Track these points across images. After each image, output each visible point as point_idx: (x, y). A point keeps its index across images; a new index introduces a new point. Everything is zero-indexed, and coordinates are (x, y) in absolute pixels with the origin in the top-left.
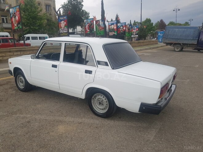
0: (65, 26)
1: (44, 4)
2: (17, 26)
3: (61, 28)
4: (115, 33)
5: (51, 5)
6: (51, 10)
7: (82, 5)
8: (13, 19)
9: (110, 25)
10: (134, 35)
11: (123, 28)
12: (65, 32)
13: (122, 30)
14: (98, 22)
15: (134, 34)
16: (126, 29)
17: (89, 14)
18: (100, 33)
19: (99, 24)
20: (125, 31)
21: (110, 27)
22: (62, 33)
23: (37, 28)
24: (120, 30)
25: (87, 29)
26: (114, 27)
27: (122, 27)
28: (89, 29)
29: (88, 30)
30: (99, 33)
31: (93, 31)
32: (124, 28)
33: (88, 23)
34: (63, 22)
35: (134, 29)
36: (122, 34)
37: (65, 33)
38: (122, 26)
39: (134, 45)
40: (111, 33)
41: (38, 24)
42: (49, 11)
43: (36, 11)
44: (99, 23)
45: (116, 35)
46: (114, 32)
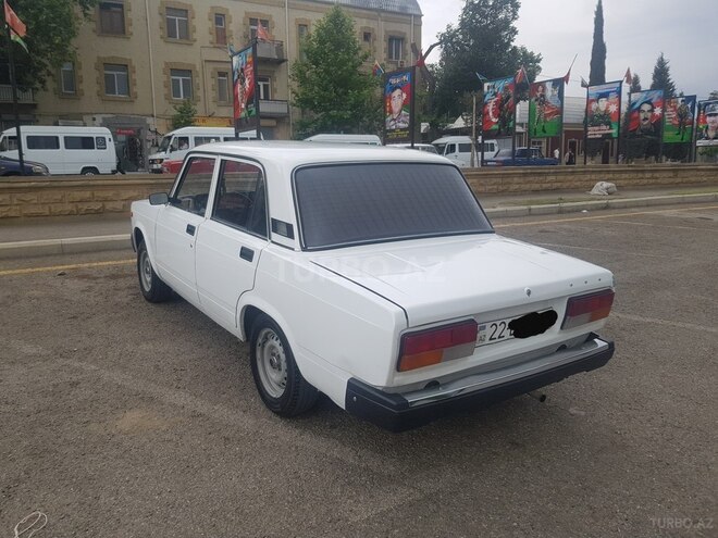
0: (404, 104)
1: (383, 34)
2: (247, 107)
3: (391, 112)
4: (610, 129)
5: (408, 36)
6: (405, 54)
7: (514, 32)
8: (239, 86)
9: (593, 101)
10: (707, 138)
11: (652, 111)
12: (401, 125)
13: (646, 119)
14: (540, 88)
15: (711, 134)
16: (663, 114)
17: (539, 61)
18: (544, 131)
19: (542, 96)
20: (661, 119)
21: (594, 106)
22: (394, 130)
23: (347, 114)
24: (638, 117)
25: (491, 114)
26: (607, 108)
27: (646, 107)
28: (499, 116)
29: (494, 120)
30: (539, 128)
31: (511, 124)
32: (658, 111)
33: (495, 94)
34: (398, 92)
35: (710, 115)
36: (647, 132)
37: (402, 130)
38: (649, 102)
39: (693, 179)
40: (597, 128)
41: (352, 101)
42: (397, 57)
43: (349, 60)
44: (543, 91)
45: (615, 136)
46: (608, 124)
